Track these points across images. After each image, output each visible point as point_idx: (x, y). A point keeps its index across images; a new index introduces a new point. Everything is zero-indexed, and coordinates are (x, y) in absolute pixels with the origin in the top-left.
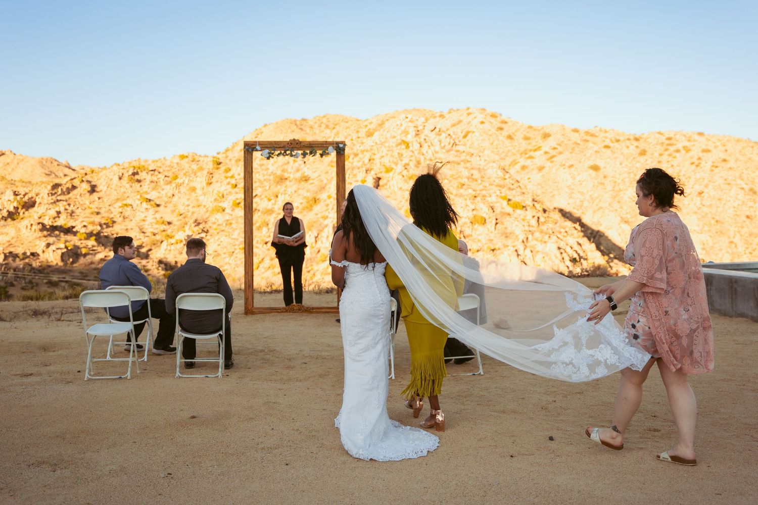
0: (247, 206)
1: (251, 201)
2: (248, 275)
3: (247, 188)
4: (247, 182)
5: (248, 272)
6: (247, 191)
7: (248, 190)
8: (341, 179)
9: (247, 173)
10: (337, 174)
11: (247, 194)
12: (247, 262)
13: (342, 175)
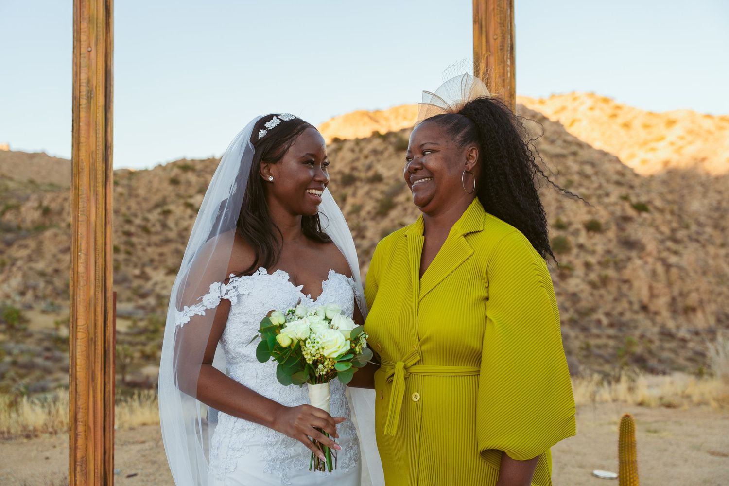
0: (85, 165)
1: (101, 147)
2: (86, 475)
3: (84, 89)
4: (84, 62)
5: (85, 461)
6: (83, 102)
7: (89, 98)
8: (495, 44)
9: (84, 25)
10: (477, 21)
11: (83, 114)
12: (80, 416)
13: (502, 24)
